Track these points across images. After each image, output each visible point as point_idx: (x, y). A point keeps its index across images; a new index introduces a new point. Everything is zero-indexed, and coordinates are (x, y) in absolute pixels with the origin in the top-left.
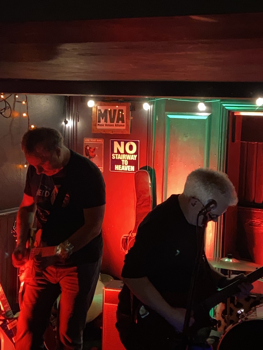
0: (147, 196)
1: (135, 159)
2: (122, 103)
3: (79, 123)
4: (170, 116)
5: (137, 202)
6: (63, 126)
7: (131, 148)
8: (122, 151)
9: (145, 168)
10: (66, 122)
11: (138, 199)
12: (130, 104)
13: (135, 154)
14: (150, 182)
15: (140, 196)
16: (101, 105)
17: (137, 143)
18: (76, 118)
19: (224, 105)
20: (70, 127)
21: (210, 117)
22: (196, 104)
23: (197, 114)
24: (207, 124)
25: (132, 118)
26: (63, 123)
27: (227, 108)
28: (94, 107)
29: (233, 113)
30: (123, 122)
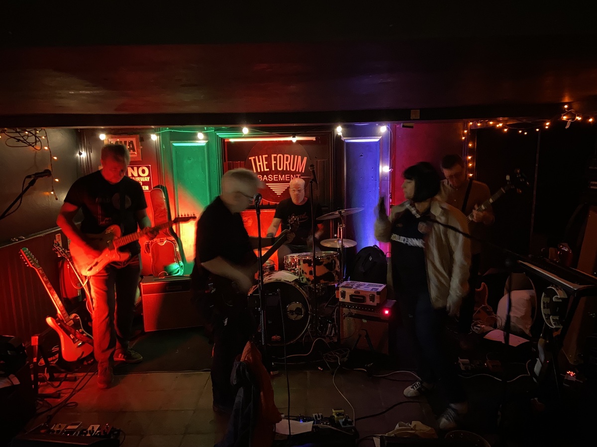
0: (163, 208)
1: (148, 180)
2: (131, 136)
3: (91, 154)
4: (175, 144)
5: (155, 214)
6: (77, 157)
7: (143, 172)
8: (135, 174)
9: (158, 186)
10: (80, 154)
11: (155, 211)
12: (138, 136)
13: (148, 176)
14: (164, 197)
15: (157, 209)
16: (112, 138)
17: (148, 167)
18: (89, 149)
19: (218, 134)
20: (84, 157)
21: (208, 144)
22: (196, 134)
23: (197, 141)
24: (206, 149)
25: (142, 147)
26: (78, 155)
27: (220, 136)
28: (105, 139)
29: (224, 140)
30: (134, 151)
